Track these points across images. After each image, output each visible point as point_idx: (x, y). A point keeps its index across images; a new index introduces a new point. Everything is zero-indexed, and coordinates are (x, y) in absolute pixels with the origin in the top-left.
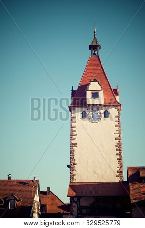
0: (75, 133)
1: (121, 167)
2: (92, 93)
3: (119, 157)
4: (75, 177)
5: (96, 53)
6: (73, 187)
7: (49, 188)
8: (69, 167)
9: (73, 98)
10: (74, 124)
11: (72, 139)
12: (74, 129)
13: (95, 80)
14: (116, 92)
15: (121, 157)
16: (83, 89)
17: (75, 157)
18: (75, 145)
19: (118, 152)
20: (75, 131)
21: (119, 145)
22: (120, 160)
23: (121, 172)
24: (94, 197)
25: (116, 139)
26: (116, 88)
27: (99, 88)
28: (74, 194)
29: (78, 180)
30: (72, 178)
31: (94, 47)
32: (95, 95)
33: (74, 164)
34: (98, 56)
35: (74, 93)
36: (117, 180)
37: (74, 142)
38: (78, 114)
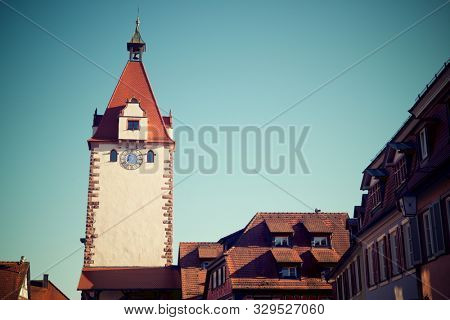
0: (96, 186)
1: (170, 242)
2: (129, 121)
3: (167, 226)
4: (93, 258)
5: (138, 56)
6: (87, 274)
7: (46, 276)
8: (83, 241)
9: (96, 128)
10: (95, 171)
11: (91, 194)
12: (95, 179)
13: (135, 101)
14: (167, 121)
15: (171, 226)
16: (114, 113)
17: (95, 225)
18: (95, 205)
19: (166, 218)
20: (97, 182)
21: (169, 206)
22: (169, 231)
23: (169, 251)
24: (122, 290)
25: (163, 197)
26: (168, 116)
27: (140, 113)
28: (89, 285)
29: (97, 262)
30: (87, 259)
31: (135, 47)
32: (133, 125)
33: (93, 237)
34: (141, 62)
35: (97, 119)
36: (163, 263)
37: (94, 199)
38: (102, 155)
